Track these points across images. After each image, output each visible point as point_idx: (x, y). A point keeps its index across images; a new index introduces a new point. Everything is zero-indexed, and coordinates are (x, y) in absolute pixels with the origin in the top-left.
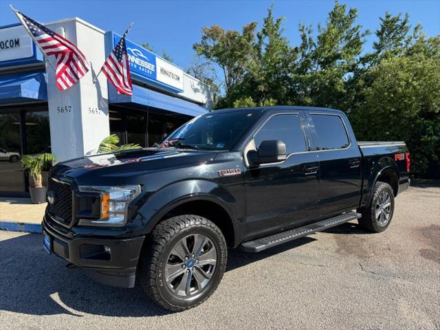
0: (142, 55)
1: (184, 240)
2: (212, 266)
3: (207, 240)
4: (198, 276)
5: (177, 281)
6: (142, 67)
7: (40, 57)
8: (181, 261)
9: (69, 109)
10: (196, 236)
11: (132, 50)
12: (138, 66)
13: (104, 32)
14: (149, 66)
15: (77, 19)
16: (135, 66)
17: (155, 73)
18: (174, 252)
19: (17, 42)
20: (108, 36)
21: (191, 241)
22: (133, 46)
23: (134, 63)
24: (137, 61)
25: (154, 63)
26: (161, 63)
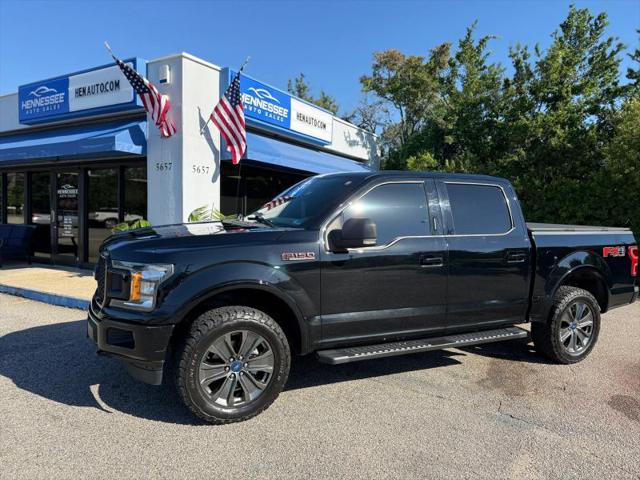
0: (270, 97)
1: (227, 337)
2: (268, 374)
3: (261, 340)
4: (246, 384)
5: (216, 386)
6: (269, 113)
7: (139, 102)
8: (223, 362)
9: (169, 166)
10: (245, 333)
11: (256, 91)
12: (263, 111)
13: (219, 68)
14: (279, 111)
15: (184, 54)
16: (259, 112)
17: (288, 120)
18: (213, 349)
19: (117, 84)
20: (224, 73)
21: (237, 339)
22: (258, 85)
23: (258, 108)
24: (263, 105)
25: (288, 107)
26: (297, 106)
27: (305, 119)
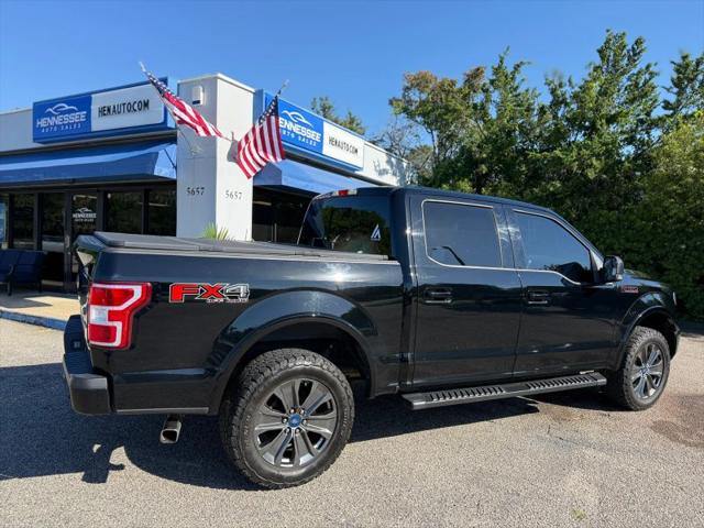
0: (304, 121)
6: (302, 137)
7: (171, 124)
9: (201, 192)
11: (290, 114)
12: (297, 136)
13: (253, 90)
14: (312, 135)
15: (220, 75)
16: (293, 136)
17: (320, 145)
19: (147, 104)
20: (258, 95)
22: (291, 108)
23: (292, 132)
24: (296, 128)
25: (320, 129)
26: (330, 130)
27: (338, 143)
